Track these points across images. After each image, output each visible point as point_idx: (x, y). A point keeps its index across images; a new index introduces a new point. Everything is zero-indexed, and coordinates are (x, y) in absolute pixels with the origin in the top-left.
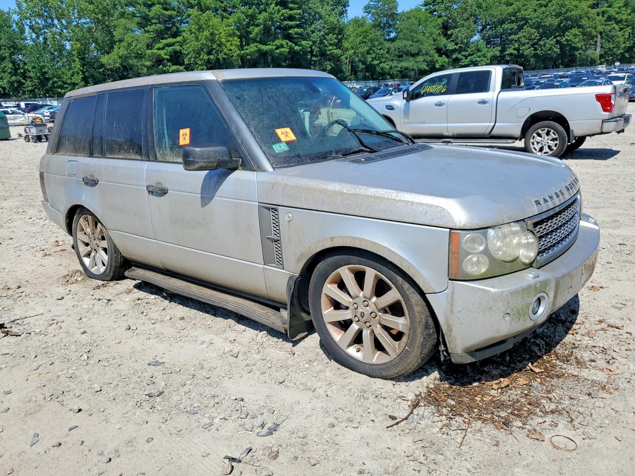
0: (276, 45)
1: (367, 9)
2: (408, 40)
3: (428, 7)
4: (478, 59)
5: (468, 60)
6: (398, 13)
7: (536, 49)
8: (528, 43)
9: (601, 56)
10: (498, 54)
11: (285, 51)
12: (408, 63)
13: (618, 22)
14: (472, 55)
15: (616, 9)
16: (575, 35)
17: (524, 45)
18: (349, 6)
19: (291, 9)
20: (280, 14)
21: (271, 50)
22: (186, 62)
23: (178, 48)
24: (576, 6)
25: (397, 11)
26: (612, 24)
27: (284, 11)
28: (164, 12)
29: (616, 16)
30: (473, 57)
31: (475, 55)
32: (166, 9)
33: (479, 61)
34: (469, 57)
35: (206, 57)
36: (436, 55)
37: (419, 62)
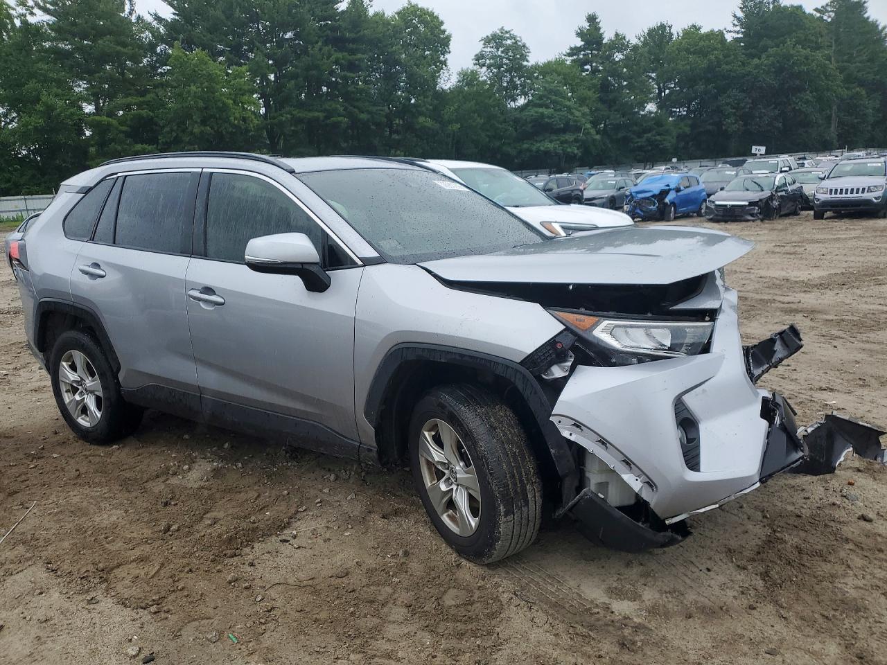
0: (325, 111)
1: (479, 58)
2: (547, 107)
3: (575, 57)
4: (658, 138)
5: (644, 139)
6: (530, 64)
7: (745, 125)
8: (734, 114)
9: (839, 136)
10: (687, 130)
11: (341, 122)
12: (548, 145)
13: (862, 84)
14: (650, 130)
15: (858, 64)
16: (807, 102)
17: (728, 116)
18: (449, 53)
19: (353, 52)
20: (333, 58)
21: (317, 119)
22: (161, 139)
23: (144, 113)
24: (807, 58)
25: (527, 61)
26: (854, 88)
27: (340, 55)
28: (119, 48)
29: (860, 75)
30: (649, 135)
31: (654, 132)
32: (124, 45)
33: (660, 141)
34: (646, 135)
35: (197, 130)
36: (593, 131)
37: (566, 142)
